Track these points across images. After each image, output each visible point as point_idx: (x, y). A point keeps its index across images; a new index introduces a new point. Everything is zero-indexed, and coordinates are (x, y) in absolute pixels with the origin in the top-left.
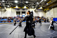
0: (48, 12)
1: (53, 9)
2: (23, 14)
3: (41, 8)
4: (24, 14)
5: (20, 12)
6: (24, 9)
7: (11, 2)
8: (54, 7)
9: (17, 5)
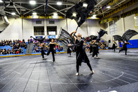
0: (112, 27)
1: (122, 19)
2: (50, 33)
3: (94, 17)
4: (53, 33)
5: (43, 28)
6: (52, 21)
7: (19, 4)
8: (124, 15)
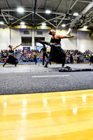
9: (23, 20)
